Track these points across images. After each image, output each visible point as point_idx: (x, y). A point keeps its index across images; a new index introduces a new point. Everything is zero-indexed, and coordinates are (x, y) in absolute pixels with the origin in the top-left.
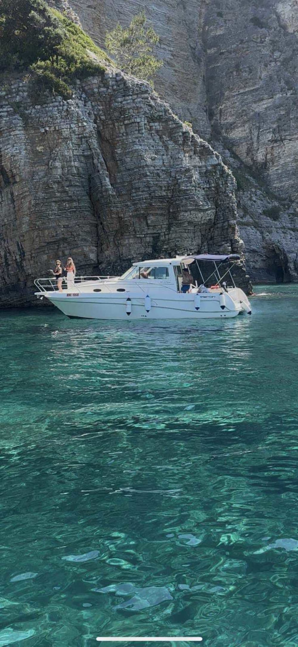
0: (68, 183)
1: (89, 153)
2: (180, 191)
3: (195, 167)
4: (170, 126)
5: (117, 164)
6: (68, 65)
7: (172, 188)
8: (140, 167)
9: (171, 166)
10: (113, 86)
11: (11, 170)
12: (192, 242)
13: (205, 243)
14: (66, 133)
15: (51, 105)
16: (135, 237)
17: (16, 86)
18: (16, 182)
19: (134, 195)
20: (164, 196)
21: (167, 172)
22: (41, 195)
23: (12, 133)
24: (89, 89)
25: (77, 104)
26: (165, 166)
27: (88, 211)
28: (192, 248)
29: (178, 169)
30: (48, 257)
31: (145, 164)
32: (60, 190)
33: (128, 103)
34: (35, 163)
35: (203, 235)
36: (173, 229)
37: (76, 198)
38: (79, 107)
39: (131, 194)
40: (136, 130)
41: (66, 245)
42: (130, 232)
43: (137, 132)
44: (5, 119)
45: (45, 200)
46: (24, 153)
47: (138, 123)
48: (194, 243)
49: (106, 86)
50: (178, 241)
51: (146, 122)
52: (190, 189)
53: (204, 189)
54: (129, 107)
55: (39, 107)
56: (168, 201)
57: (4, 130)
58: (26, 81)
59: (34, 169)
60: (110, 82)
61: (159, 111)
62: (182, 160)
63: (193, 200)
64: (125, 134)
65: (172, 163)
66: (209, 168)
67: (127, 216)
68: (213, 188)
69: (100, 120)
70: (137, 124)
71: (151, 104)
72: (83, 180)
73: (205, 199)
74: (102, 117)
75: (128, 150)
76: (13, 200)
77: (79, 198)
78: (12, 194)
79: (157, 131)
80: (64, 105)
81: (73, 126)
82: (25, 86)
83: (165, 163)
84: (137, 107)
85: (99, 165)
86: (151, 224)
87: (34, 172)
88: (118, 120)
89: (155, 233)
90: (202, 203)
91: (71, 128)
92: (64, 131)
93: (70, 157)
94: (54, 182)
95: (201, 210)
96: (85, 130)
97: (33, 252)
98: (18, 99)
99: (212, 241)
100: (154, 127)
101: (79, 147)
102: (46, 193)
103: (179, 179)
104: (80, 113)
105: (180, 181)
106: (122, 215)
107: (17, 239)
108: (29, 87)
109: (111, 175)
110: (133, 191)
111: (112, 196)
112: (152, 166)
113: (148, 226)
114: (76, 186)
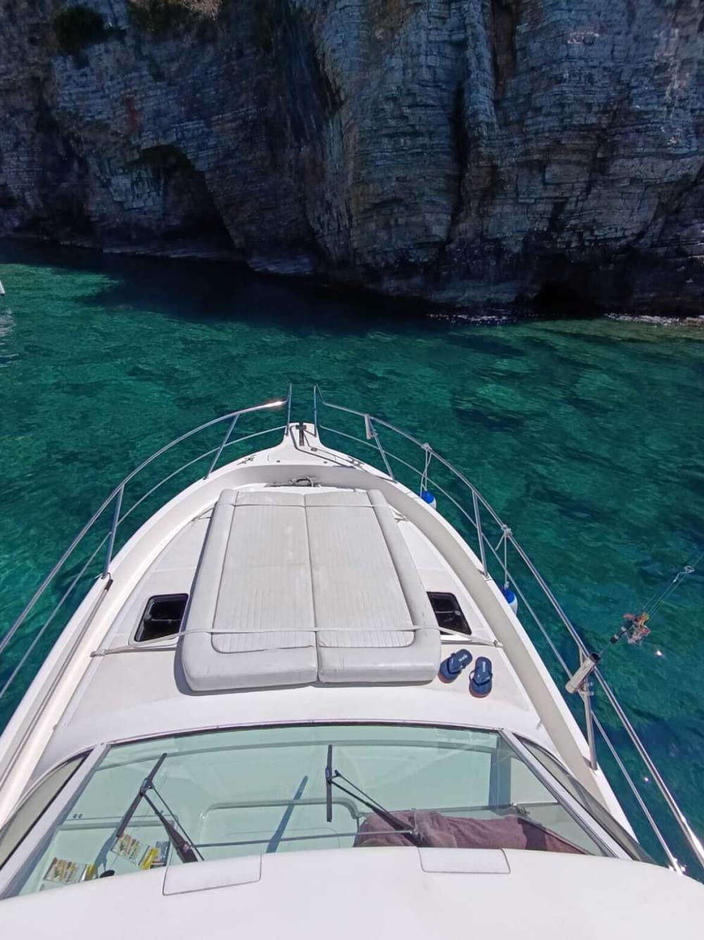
0: (409, 100)
1: (462, 36)
2: (630, 113)
3: (687, 62)
5: (516, 57)
7: (615, 107)
8: (555, 62)
9: (628, 60)
11: (334, 80)
12: (632, 215)
13: (661, 220)
16: (516, 203)
18: (341, 103)
19: (531, 122)
20: (592, 124)
21: (615, 75)
22: (368, 123)
26: (613, 59)
27: (448, 153)
28: (629, 226)
29: (641, 66)
31: (565, 54)
32: (396, 113)
34: (369, 65)
35: (662, 206)
36: (595, 191)
37: (423, 129)
39: (524, 121)
41: (402, 209)
42: (507, 194)
45: (373, 133)
46: (353, 44)
48: (636, 218)
50: (601, 213)
52: (654, 111)
53: (693, 111)
56: (598, 137)
59: (367, 76)
62: (658, 44)
63: (655, 133)
65: (631, 53)
67: (508, 163)
72: (445, 94)
73: (688, 133)
77: (432, 128)
78: (341, 123)
83: (615, 53)
85: (474, 60)
86: (549, 181)
87: (365, 80)
89: (559, 198)
90: (675, 142)
93: (420, 46)
94: (387, 99)
95: (671, 155)
97: (359, 216)
99: (676, 215)
101: (444, 23)
102: (376, 120)
103: (634, 88)
105: (634, 91)
106: (499, 162)
107: (345, 196)
109: (497, 84)
110: (530, 114)
111: (487, 124)
112: (581, 58)
113: (545, 183)
114: (426, 106)
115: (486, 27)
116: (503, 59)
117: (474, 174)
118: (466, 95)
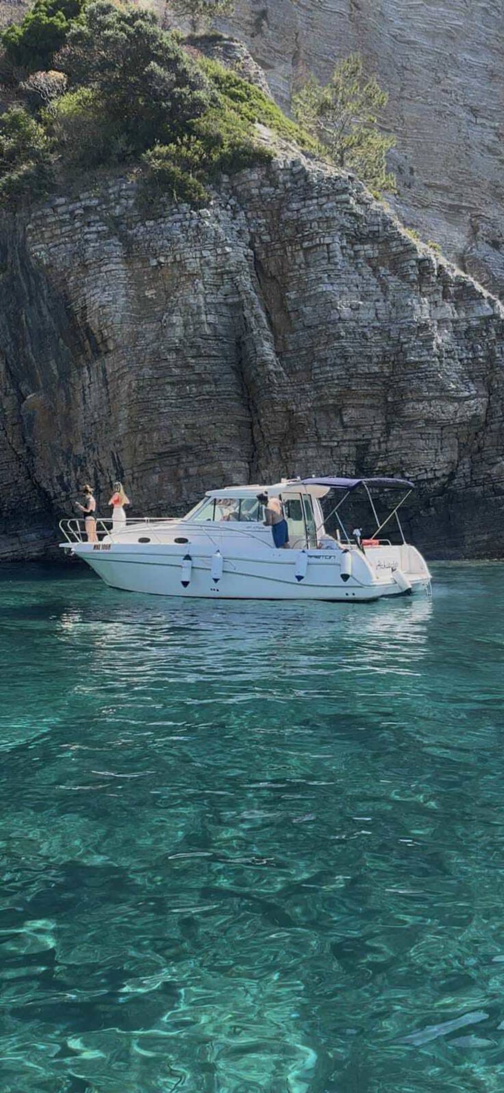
0: (193, 352)
1: (236, 300)
2: (407, 364)
3: (442, 322)
4: (394, 250)
5: (289, 317)
6: (208, 151)
7: (392, 359)
8: (329, 323)
9: (391, 321)
10: (284, 183)
11: (100, 331)
12: (436, 456)
13: (466, 459)
14: (194, 265)
15: (170, 218)
16: (319, 447)
17: (116, 189)
18: (109, 351)
19: (318, 371)
20: (376, 373)
21: (381, 331)
22: (147, 371)
23: (104, 269)
24: (244, 190)
25: (217, 217)
26: (379, 320)
27: (236, 400)
28: (437, 467)
29: (404, 326)
30: (161, 478)
31: (337, 317)
32: (179, 363)
33: (310, 212)
34: (141, 319)
35: (462, 447)
36: (394, 432)
37: (210, 377)
38: (219, 221)
39: (311, 370)
40: (324, 258)
41: (191, 458)
42: (307, 438)
43: (324, 262)
44: (92, 245)
45: (154, 381)
46: (122, 301)
47: (328, 245)
48: (441, 458)
49: (274, 184)
50: (406, 454)
51: (345, 244)
52: (428, 361)
53: (461, 360)
54: (311, 218)
55: (152, 223)
56: (384, 383)
57: (90, 264)
58: (132, 179)
59: (140, 329)
60: (280, 177)
61: (373, 224)
62: (413, 309)
63: (435, 380)
64: (303, 266)
65: (394, 315)
66: (474, 323)
67: (303, 408)
68: (481, 360)
69: (262, 242)
70: (325, 248)
71: (354, 211)
72: (226, 346)
73: (462, 378)
74: (264, 238)
75: (307, 294)
76: (106, 380)
77: (217, 376)
78: (104, 371)
79: (369, 260)
80: (192, 219)
81: (205, 253)
82: (131, 189)
83: (379, 316)
84: (327, 218)
85: (253, 319)
86: (349, 424)
87: (138, 333)
88: (291, 242)
89: (360, 440)
90: (453, 386)
91: (202, 257)
92: (190, 263)
93: (199, 307)
95: (454, 398)
96: (228, 260)
97: (135, 469)
98: (118, 211)
99: (479, 455)
100: (362, 253)
101: (218, 289)
102: (156, 368)
103: (405, 343)
104: (221, 230)
105: (406, 346)
106: (294, 407)
107: (111, 447)
108: (139, 191)
109: (276, 338)
110: (316, 364)
111: (275, 373)
112: (351, 320)
113: (345, 427)
114: (209, 356)
115: (256, 292)
116: (277, 318)
117: (271, 419)
118: (249, 348)
